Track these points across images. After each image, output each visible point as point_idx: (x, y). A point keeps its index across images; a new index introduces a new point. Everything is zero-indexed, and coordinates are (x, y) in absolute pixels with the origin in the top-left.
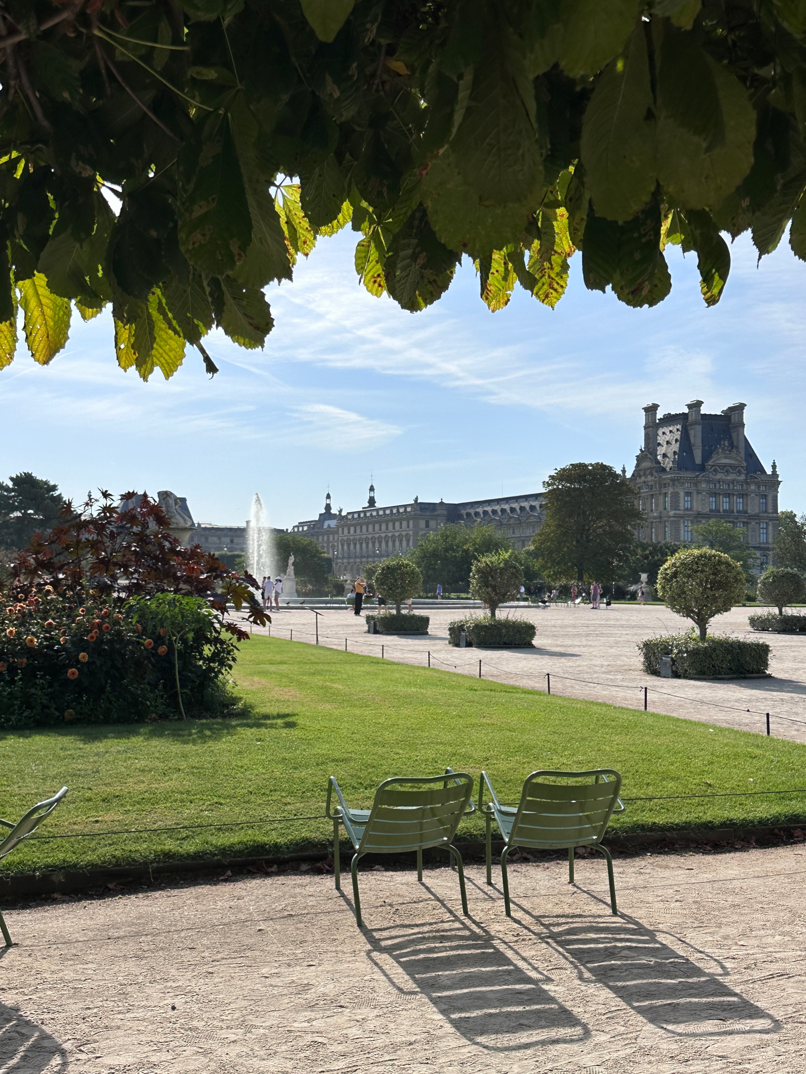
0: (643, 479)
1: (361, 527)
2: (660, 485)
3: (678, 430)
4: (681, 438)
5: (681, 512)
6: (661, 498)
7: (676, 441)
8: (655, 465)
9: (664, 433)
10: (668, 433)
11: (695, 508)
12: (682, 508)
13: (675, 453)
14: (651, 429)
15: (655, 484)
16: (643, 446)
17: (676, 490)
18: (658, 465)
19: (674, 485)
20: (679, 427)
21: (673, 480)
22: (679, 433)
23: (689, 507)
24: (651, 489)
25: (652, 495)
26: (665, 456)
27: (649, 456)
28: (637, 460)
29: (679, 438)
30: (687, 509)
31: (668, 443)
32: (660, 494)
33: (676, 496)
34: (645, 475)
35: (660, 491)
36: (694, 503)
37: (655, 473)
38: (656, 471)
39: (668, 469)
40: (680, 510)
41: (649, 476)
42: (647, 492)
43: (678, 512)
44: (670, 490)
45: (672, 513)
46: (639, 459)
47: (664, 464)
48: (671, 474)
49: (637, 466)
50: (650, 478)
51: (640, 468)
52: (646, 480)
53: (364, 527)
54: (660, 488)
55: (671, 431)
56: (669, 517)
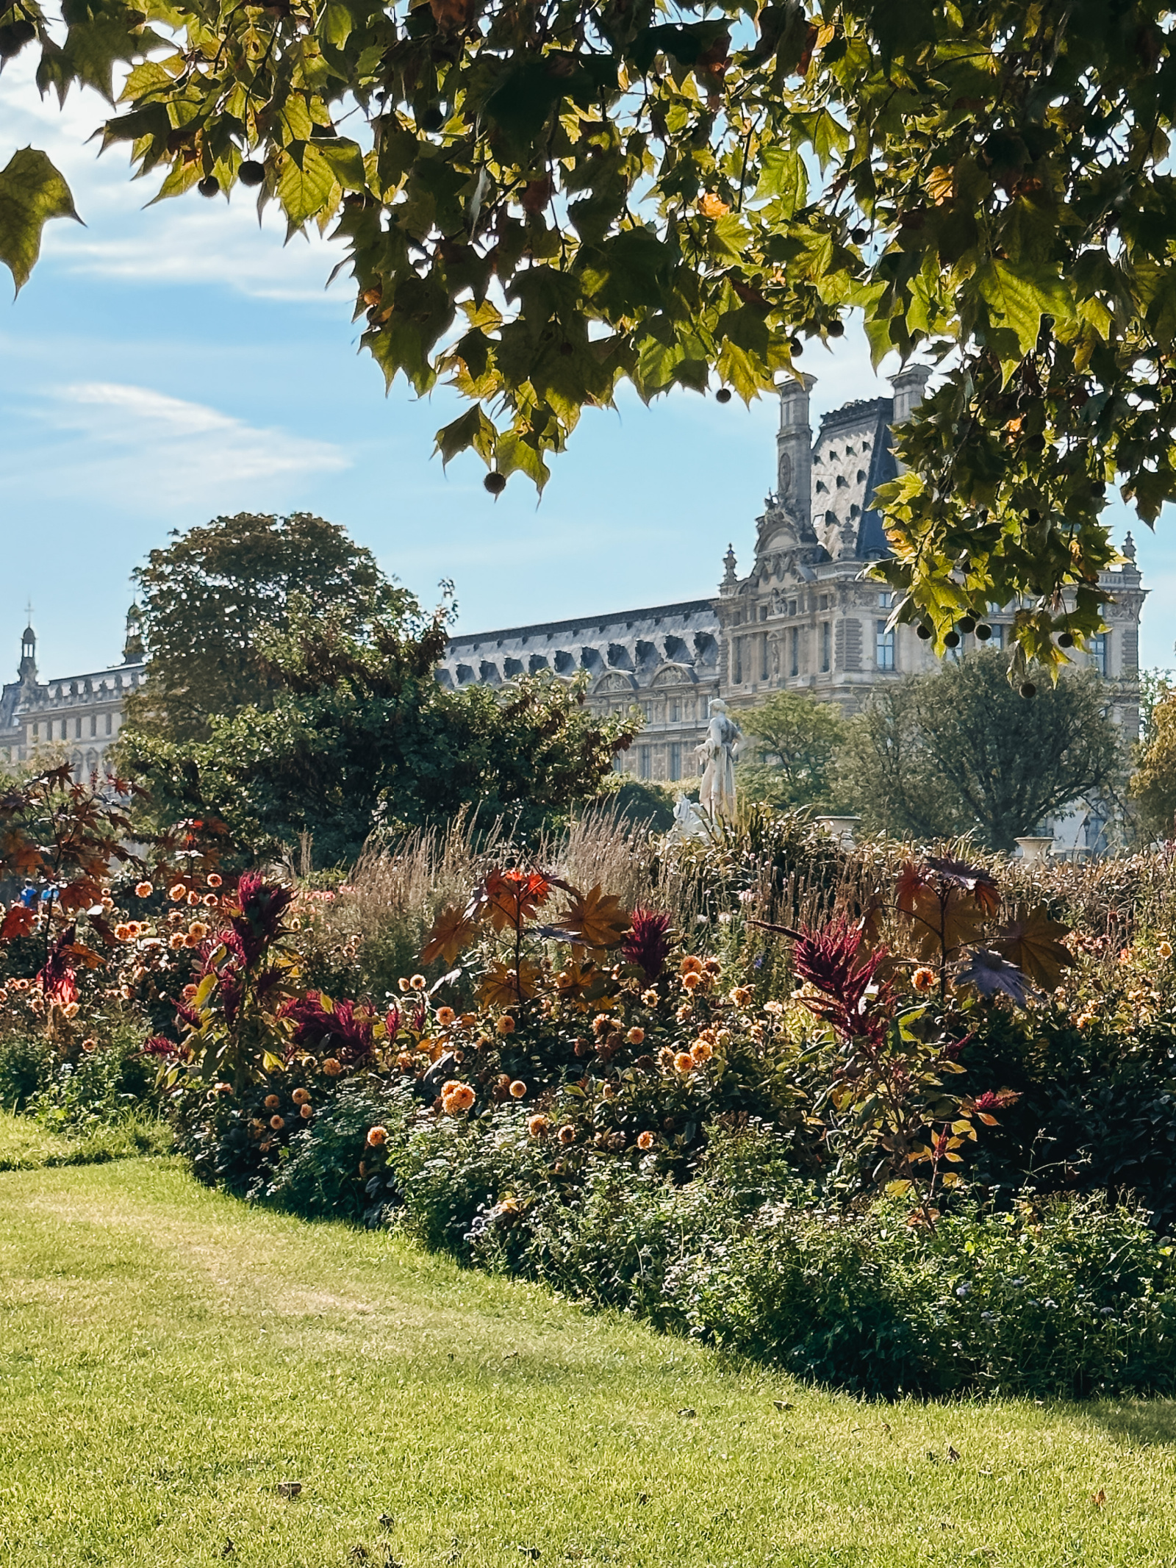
0: (774, 581)
1: (79, 722)
2: (813, 599)
3: (865, 445)
4: (872, 467)
5: (866, 677)
6: (815, 637)
7: (860, 475)
8: (800, 545)
9: (833, 455)
10: (842, 454)
11: (904, 666)
12: (866, 665)
13: (854, 509)
14: (793, 443)
15: (801, 596)
16: (775, 491)
17: (852, 615)
18: (808, 545)
19: (844, 600)
20: (869, 438)
21: (842, 586)
22: (869, 453)
23: (889, 662)
24: (793, 612)
25: (795, 629)
26: (830, 518)
27: (787, 519)
28: (760, 531)
29: (867, 471)
30: (884, 671)
31: (840, 481)
32: (813, 626)
33: (851, 629)
34: (777, 571)
35: (813, 617)
36: (903, 654)
37: (800, 568)
38: (805, 562)
39: (835, 556)
40: (861, 671)
41: (788, 575)
42: (782, 621)
43: (855, 677)
44: (835, 615)
45: (839, 680)
46: (767, 529)
47: (826, 541)
48: (844, 568)
49: (761, 545)
50: (789, 581)
51: (765, 552)
52: (781, 586)
53: (86, 722)
54: (813, 608)
55: (849, 450)
56: (834, 690)
